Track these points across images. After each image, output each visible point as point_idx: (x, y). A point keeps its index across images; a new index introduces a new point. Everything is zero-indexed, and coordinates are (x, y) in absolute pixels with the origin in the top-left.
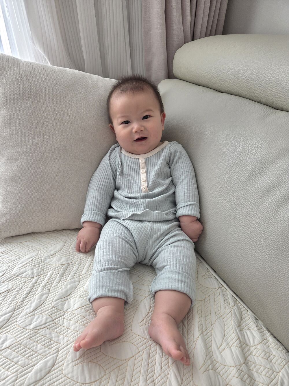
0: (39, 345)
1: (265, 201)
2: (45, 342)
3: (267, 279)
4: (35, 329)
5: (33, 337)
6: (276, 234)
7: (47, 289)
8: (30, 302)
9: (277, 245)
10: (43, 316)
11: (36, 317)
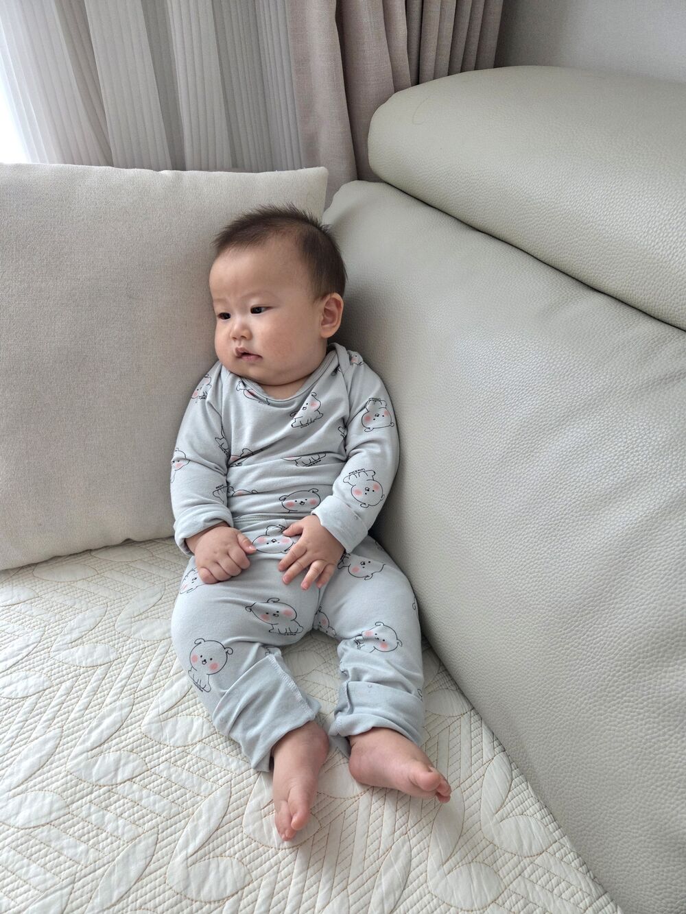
0: (35, 864)
2: (47, 858)
3: (528, 696)
4: (26, 826)
5: (22, 844)
6: (548, 599)
7: (56, 726)
8: (18, 758)
9: (549, 625)
10: (44, 795)
11: (30, 796)
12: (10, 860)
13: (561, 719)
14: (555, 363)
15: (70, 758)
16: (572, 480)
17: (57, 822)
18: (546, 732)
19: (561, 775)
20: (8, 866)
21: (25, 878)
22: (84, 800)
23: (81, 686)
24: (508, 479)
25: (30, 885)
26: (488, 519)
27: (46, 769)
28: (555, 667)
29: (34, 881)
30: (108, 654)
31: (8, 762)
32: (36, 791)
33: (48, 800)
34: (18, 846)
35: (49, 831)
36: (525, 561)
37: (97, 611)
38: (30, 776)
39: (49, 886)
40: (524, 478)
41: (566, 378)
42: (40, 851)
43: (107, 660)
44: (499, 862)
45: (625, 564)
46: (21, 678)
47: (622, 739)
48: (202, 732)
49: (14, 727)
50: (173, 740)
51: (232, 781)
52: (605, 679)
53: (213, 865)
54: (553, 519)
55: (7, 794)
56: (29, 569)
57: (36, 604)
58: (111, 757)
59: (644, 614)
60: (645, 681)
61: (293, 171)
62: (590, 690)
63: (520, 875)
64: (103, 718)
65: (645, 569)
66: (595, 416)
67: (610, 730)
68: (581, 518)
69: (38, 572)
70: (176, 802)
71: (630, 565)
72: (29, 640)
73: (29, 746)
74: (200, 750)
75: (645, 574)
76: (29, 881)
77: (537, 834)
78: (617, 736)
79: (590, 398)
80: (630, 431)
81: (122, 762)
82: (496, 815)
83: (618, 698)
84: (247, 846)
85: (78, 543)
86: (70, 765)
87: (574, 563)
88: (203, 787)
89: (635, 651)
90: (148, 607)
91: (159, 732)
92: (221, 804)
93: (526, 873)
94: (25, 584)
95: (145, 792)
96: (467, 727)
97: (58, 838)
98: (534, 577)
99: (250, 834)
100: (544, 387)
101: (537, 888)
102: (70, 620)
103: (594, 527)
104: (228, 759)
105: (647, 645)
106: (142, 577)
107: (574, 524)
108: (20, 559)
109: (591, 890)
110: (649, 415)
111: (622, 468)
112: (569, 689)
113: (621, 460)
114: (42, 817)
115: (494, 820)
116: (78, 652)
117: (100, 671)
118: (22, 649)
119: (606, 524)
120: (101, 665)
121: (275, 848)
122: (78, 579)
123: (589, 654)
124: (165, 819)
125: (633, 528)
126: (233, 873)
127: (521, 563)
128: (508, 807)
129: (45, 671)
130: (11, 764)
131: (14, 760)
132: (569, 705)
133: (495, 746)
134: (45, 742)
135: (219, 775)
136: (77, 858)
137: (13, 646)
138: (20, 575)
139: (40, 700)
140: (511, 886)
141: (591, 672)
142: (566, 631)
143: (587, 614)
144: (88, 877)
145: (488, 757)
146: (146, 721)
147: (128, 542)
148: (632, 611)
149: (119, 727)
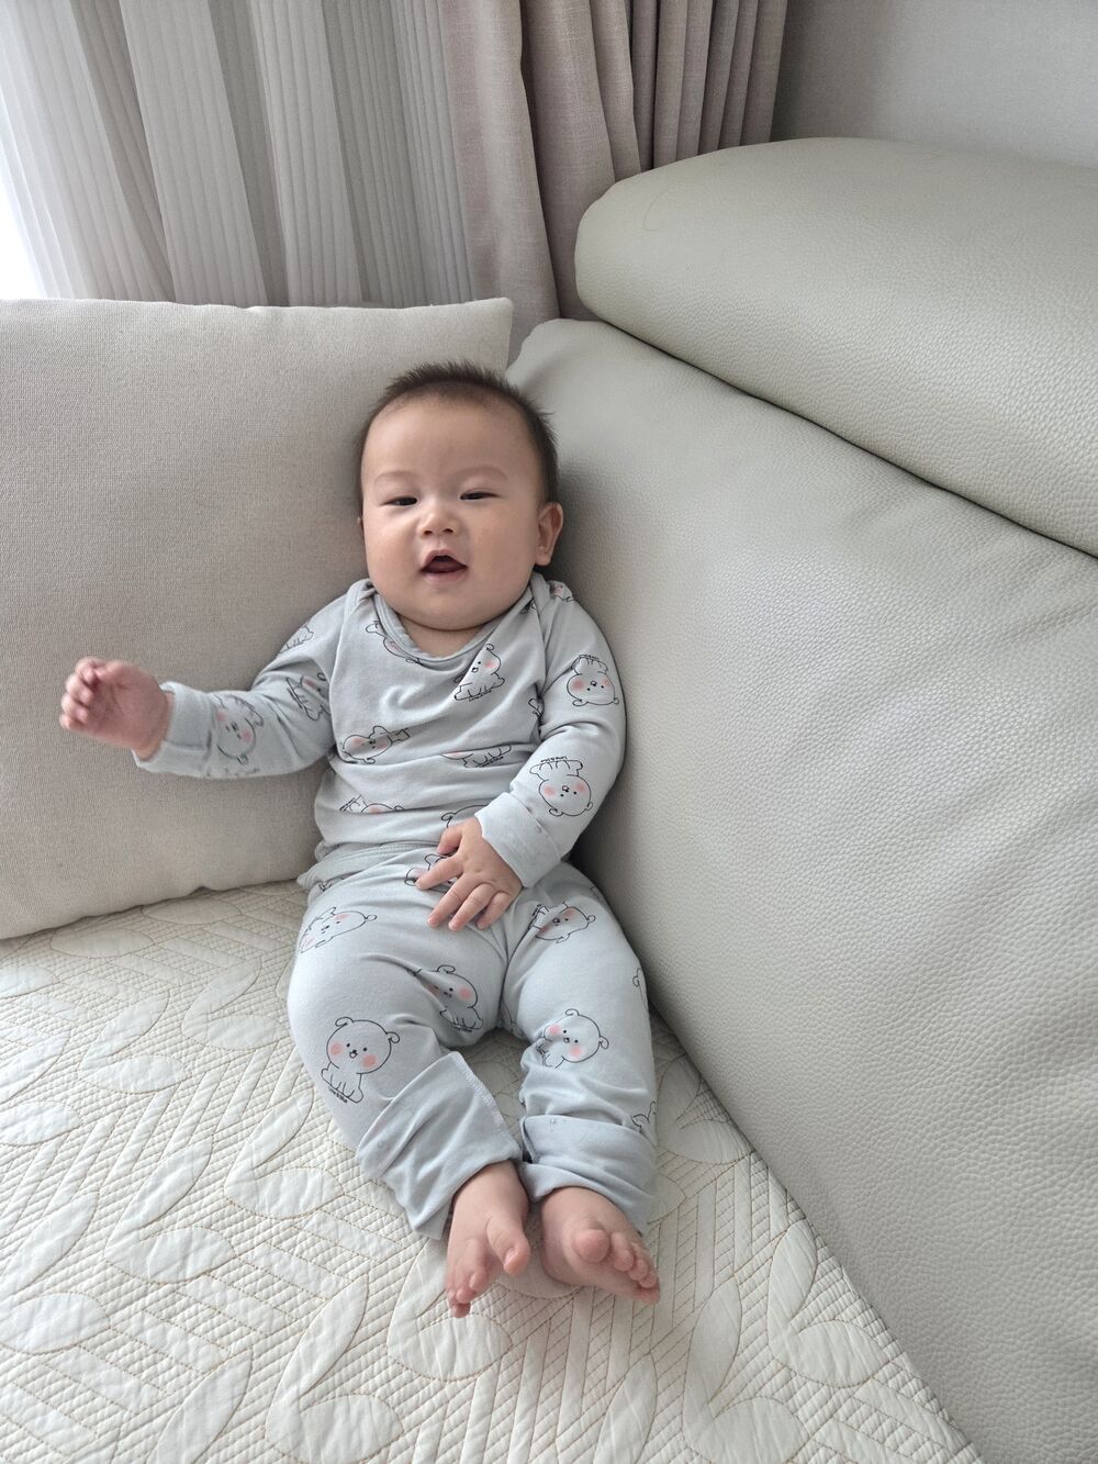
0: (54, 1411)
1: (839, 848)
2: (75, 1401)
3: (840, 1127)
4: (41, 1350)
5: (34, 1379)
6: (866, 974)
7: (88, 1189)
8: (28, 1240)
9: (870, 1012)
10: (70, 1298)
11: (47, 1301)
12: (15, 1405)
13: (891, 1164)
14: (871, 600)
15: (110, 1239)
16: (900, 783)
17: (89, 1343)
18: (868, 1185)
19: (895, 1254)
20: (12, 1414)
21: (39, 1434)
22: (133, 1305)
23: (128, 1124)
24: (800, 783)
25: (47, 1444)
26: (771, 847)
27: (71, 1258)
28: (879, 1081)
29: (53, 1438)
30: (170, 1073)
31: (12, 1247)
32: (56, 1292)
33: (75, 1307)
34: (28, 1383)
35: (78, 1356)
36: (830, 913)
37: (153, 1004)
38: (47, 1270)
39: (77, 1445)
40: (825, 782)
41: (888, 623)
42: (63, 1389)
43: (168, 1081)
44: (798, 1397)
45: (986, 915)
46: (32, 1112)
47: (988, 1192)
48: (321, 1194)
49: (21, 1191)
50: (275, 1207)
51: (371, 1273)
52: (958, 1097)
53: (340, 1409)
54: (872, 846)
55: (10, 1298)
56: (43, 938)
57: (56, 992)
58: (175, 1237)
59: (1017, 993)
60: (1020, 1100)
61: (458, 305)
62: (934, 1116)
63: (831, 1416)
64: (162, 1175)
65: (1016, 922)
66: (935, 683)
67: (967, 1179)
68: (915, 843)
69: (59, 941)
70: (280, 1307)
71: (992, 917)
72: (43, 1051)
73: (45, 1222)
74: (319, 1224)
75: (1017, 930)
76: (45, 1439)
77: (858, 1350)
78: (979, 1189)
79: (925, 654)
80: (989, 705)
81: (194, 1245)
82: (792, 1322)
83: (980, 1127)
84: (394, 1377)
85: (121, 895)
86: (109, 1251)
87: (907, 914)
88: (324, 1283)
89: (1004, 1053)
90: (233, 997)
91: (252, 1196)
92: (352, 1310)
93: (841, 1414)
94: (39, 962)
95: (230, 1292)
96: (745, 1180)
97: (92, 1369)
98: (845, 937)
99: (399, 1357)
100: (855, 637)
101: (859, 1437)
102: (110, 1019)
103: (936, 857)
104: (363, 1238)
105: (1023, 1043)
106: (223, 948)
107: (906, 853)
108: (29, 921)
109: (945, 1439)
110: (1018, 680)
111: (977, 762)
112: (902, 1116)
113: (976, 751)
114: (66, 1335)
115: (789, 1330)
116: (123, 1069)
117: (157, 1099)
118: (32, 1066)
119: (955, 852)
120: (158, 1090)
121: (439, 1380)
122: (122, 953)
123: (932, 1058)
124: (263, 1336)
125: (997, 857)
126: (372, 1419)
127: (824, 916)
128: (811, 1308)
129: (69, 1101)
130: (16, 1250)
131: (22, 1243)
132: (903, 1142)
133: (790, 1210)
134: (71, 1214)
135: (349, 1264)
136: (121, 1400)
137: (19, 1061)
138: (30, 949)
139: (63, 1147)
140: (817, 1435)
141: (935, 1087)
142: (895, 1023)
143: (928, 996)
144: (139, 1431)
145: (777, 1226)
146: (232, 1177)
147: (201, 893)
148: (998, 988)
149: (188, 1190)
